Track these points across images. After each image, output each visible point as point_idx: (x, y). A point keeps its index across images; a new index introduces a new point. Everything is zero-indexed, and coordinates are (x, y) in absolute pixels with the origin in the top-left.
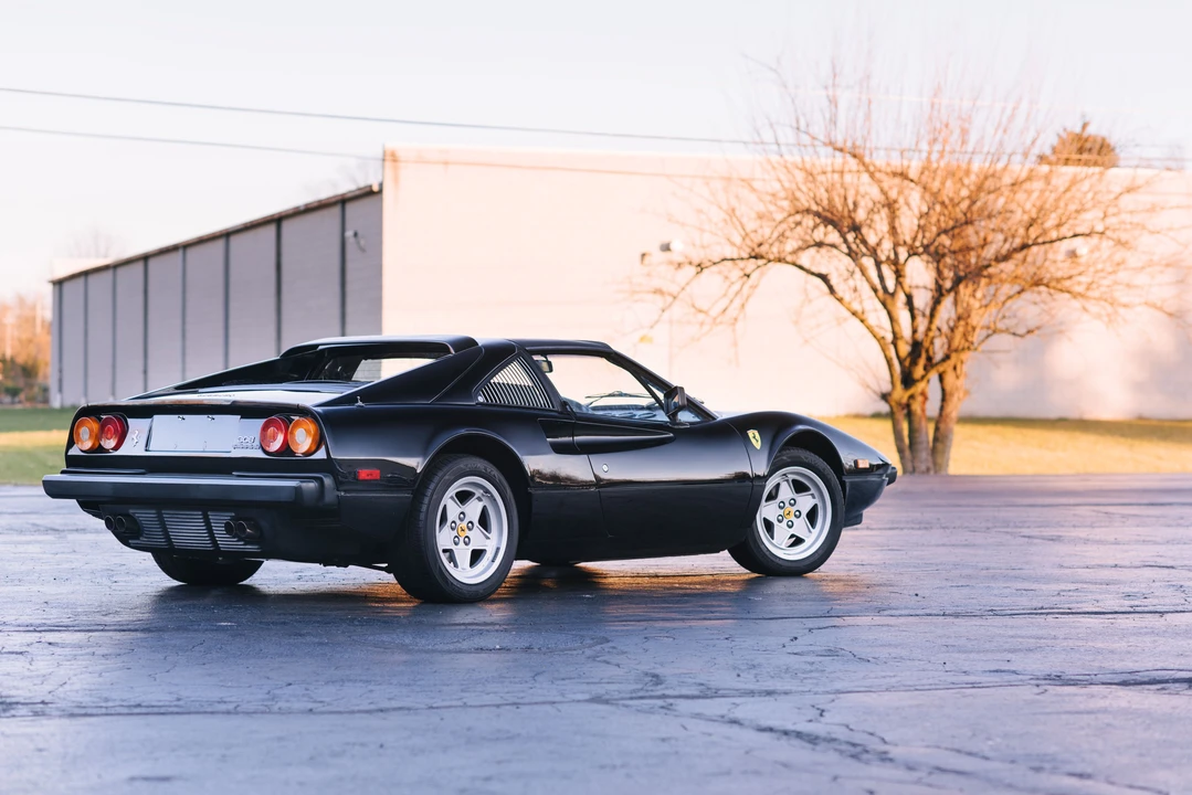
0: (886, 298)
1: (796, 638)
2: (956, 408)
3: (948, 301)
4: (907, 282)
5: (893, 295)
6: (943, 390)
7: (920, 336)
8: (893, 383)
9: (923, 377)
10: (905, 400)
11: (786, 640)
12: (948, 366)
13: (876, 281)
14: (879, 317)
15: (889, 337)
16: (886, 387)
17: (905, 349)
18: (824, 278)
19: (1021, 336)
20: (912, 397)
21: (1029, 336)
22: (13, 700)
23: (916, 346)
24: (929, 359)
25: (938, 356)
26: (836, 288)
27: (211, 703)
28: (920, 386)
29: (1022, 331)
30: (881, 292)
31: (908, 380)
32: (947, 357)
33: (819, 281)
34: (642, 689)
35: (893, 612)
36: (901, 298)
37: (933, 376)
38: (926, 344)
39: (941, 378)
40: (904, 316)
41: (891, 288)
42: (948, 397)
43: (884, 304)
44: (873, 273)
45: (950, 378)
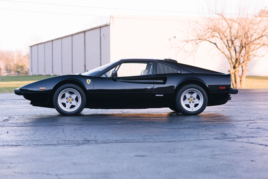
0: (229, 48)
1: (248, 125)
2: (245, 74)
3: (244, 49)
4: (234, 45)
5: (231, 48)
6: (243, 69)
7: (237, 57)
8: (231, 68)
9: (238, 67)
10: (234, 72)
11: (246, 126)
12: (243, 64)
13: (227, 45)
14: (227, 52)
15: (230, 57)
16: (229, 69)
17: (234, 60)
18: (215, 44)
20: (235, 71)
21: (263, 57)
22: (88, 140)
23: (237, 60)
24: (239, 62)
25: (241, 62)
26: (218, 46)
27: (132, 140)
28: (237, 69)
29: (261, 56)
31: (234, 68)
32: (244, 62)
34: (224, 136)
35: (264, 119)
36: (233, 48)
37: (240, 66)
38: (239, 59)
39: (242, 67)
40: (233, 53)
41: (230, 46)
42: (244, 71)
43: (229, 50)
45: (244, 67)
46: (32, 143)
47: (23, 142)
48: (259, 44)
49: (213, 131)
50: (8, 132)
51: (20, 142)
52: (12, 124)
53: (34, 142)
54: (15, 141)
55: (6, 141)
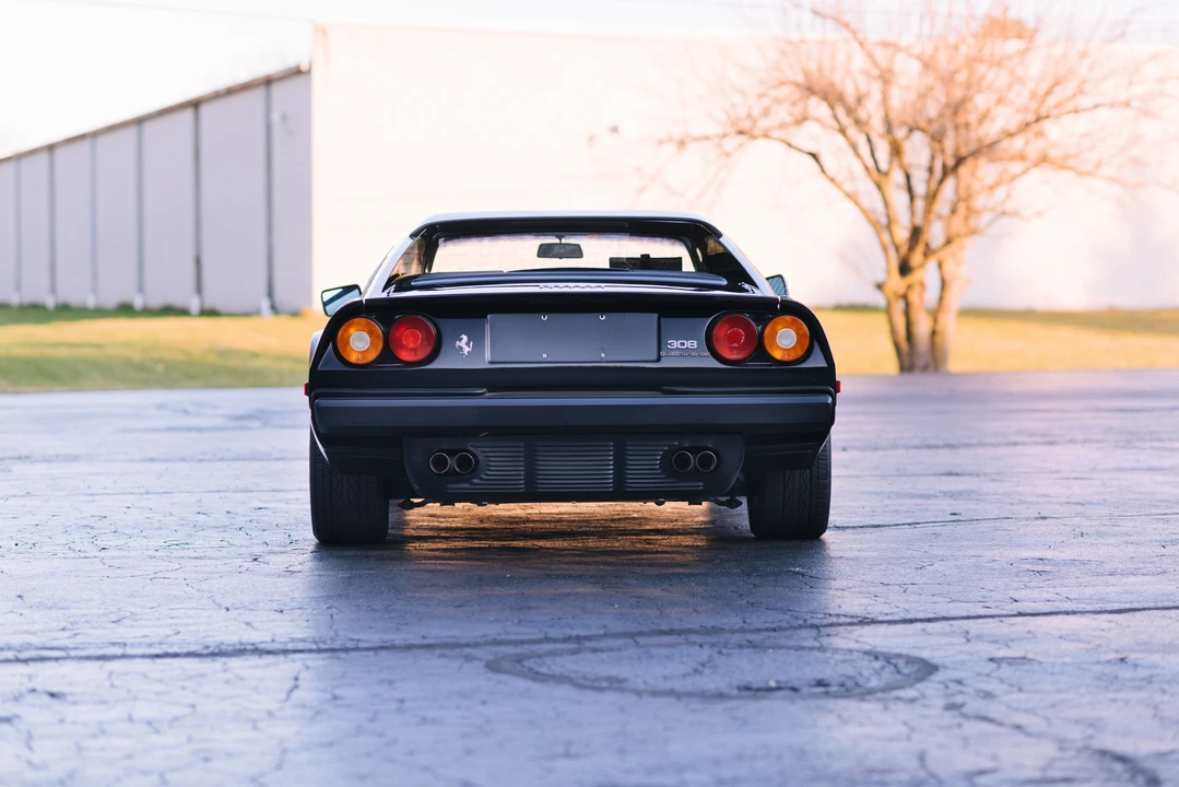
0: (879, 176)
2: (955, 300)
3: (950, 183)
4: (905, 159)
5: (886, 174)
6: (942, 278)
7: (919, 221)
8: (888, 272)
9: (922, 265)
10: (902, 290)
12: (946, 254)
13: (870, 162)
14: (872, 199)
15: (884, 220)
16: (880, 276)
17: (902, 234)
18: (814, 156)
19: (1029, 219)
20: (909, 287)
23: (916, 233)
24: (927, 246)
25: (937, 243)
26: (828, 168)
28: (915, 277)
29: (1028, 212)
30: (873, 170)
31: (905, 269)
32: (949, 242)
33: (811, 160)
36: (897, 177)
37: (932, 265)
38: (924, 230)
39: (940, 265)
40: (900, 199)
41: (883, 165)
42: (948, 287)
43: (879, 187)
44: (864, 150)
45: (949, 267)
48: (1022, 157)
49: (1018, 728)
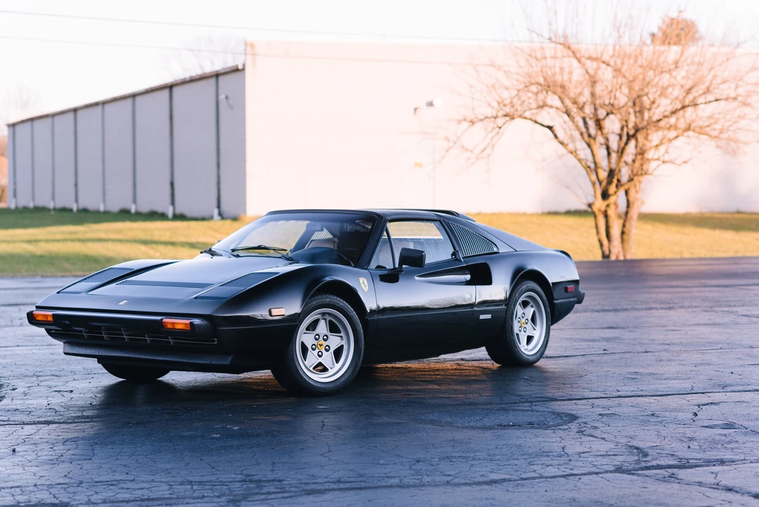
0: (589, 140)
1: (696, 414)
3: (632, 143)
4: (605, 131)
5: (594, 139)
6: (628, 201)
7: (613, 166)
8: (595, 196)
9: (615, 193)
10: (603, 208)
11: (691, 416)
12: (631, 186)
13: (584, 130)
14: (584, 153)
15: (592, 166)
16: (591, 200)
17: (603, 175)
18: (550, 128)
19: (679, 165)
20: (608, 206)
21: (684, 165)
23: (611, 173)
24: (619, 181)
25: (624, 178)
26: (558, 135)
28: (612, 199)
29: (679, 161)
30: (586, 136)
31: (605, 195)
32: (631, 180)
33: (548, 130)
34: (640, 461)
35: (733, 388)
36: (600, 139)
37: (622, 192)
38: (617, 171)
39: (627, 193)
40: (601, 153)
41: (593, 134)
42: (631, 205)
43: (589, 146)
44: (581, 123)
45: (632, 193)
46: (97, 493)
47: (69, 490)
48: (676, 128)
49: (603, 439)
50: (14, 451)
51: (62, 491)
52: (17, 412)
53: (100, 488)
54: (45, 487)
55: (18, 487)
